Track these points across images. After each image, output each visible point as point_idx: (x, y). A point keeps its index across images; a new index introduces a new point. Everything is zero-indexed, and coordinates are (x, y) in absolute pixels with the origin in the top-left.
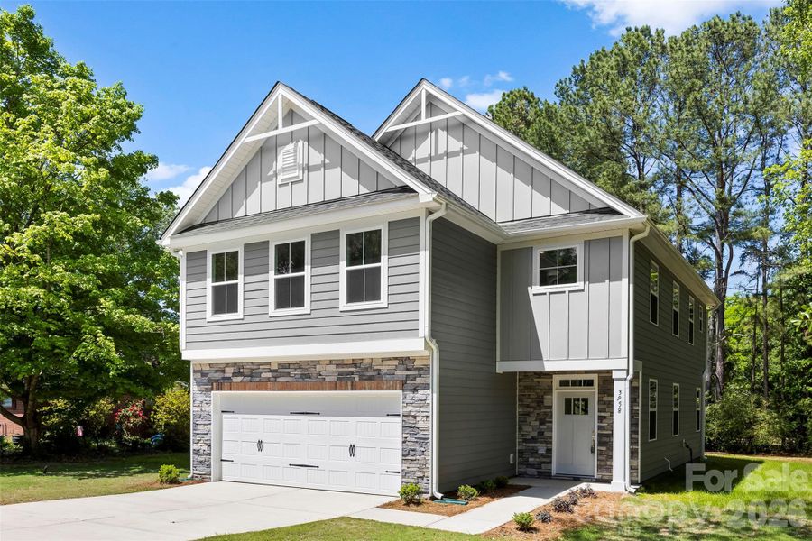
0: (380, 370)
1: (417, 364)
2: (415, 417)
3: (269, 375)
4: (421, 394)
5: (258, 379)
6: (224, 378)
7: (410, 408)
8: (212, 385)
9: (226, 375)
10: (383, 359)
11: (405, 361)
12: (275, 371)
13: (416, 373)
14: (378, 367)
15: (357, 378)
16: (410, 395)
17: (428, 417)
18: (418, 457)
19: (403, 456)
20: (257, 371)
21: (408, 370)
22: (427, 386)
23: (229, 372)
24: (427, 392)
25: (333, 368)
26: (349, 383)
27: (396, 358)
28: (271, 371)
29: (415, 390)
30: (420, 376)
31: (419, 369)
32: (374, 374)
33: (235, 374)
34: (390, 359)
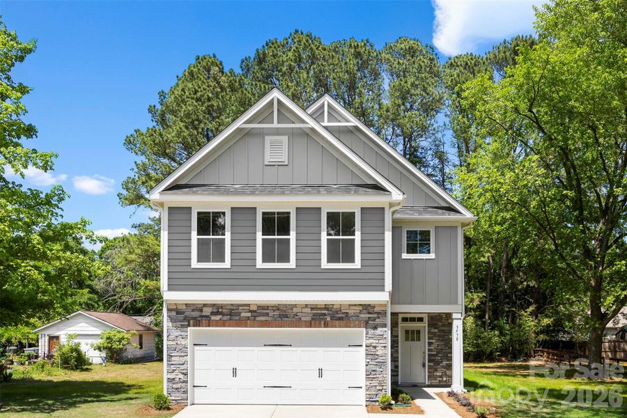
0: (348, 313)
1: (376, 309)
2: (375, 347)
3: (249, 314)
4: (380, 331)
5: (237, 318)
6: (201, 316)
7: (371, 341)
8: (189, 322)
9: (204, 314)
10: (350, 305)
11: (367, 307)
12: (255, 311)
13: (376, 316)
14: (347, 311)
15: (329, 319)
16: (371, 331)
17: (385, 347)
18: (378, 376)
19: (366, 375)
20: (236, 311)
21: (369, 313)
22: (385, 326)
23: (207, 311)
24: (385, 329)
25: (308, 310)
26: (323, 322)
27: (360, 305)
28: (251, 311)
29: (375, 328)
30: (379, 318)
31: (378, 313)
32: (342, 315)
33: (212, 313)
34: (355, 305)
